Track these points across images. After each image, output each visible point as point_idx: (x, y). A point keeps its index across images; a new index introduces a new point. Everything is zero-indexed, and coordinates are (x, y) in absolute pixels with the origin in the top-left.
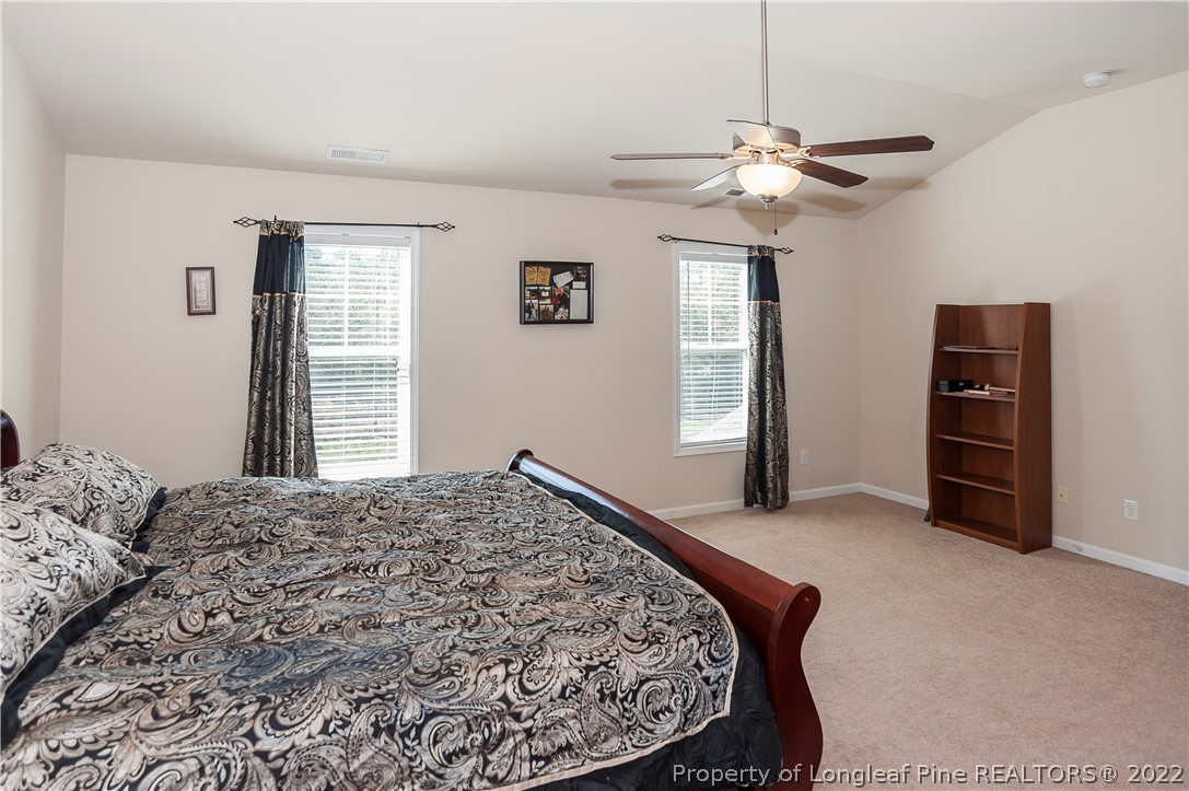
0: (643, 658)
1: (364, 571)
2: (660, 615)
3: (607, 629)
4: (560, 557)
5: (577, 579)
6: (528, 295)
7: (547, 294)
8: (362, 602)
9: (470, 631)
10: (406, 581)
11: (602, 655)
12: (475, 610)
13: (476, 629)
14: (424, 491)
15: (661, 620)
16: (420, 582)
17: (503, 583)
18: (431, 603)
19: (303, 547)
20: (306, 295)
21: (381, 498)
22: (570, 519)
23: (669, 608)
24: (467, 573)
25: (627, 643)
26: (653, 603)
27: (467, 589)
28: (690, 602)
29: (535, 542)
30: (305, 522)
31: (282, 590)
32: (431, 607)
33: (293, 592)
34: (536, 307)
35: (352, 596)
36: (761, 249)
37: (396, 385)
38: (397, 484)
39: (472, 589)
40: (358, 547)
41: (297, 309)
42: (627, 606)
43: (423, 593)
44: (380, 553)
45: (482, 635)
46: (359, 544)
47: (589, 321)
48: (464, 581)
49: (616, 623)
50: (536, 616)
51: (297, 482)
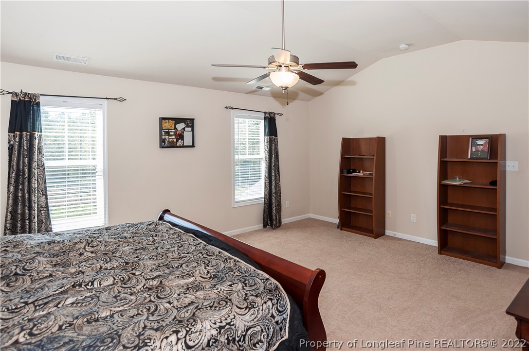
0: (247, 317)
1: (85, 286)
2: (251, 292)
3: (227, 304)
4: (194, 265)
5: (205, 277)
6: (163, 134)
7: (173, 133)
8: (86, 305)
9: (153, 315)
10: (111, 289)
11: (226, 319)
12: (154, 302)
13: (156, 313)
14: (115, 234)
15: (252, 295)
16: (120, 289)
17: (167, 283)
18: (128, 301)
19: (45, 275)
20: (42, 134)
21: (92, 241)
22: (195, 244)
23: (255, 287)
24: (146, 280)
25: (238, 310)
26: (246, 286)
27: (147, 289)
28: (264, 283)
29: (179, 258)
30: (46, 259)
31: (32, 305)
32: (128, 303)
33: (39, 306)
34: (168, 140)
35: (79, 303)
36: (270, 113)
37: (95, 180)
38: (100, 231)
39: (150, 289)
40: (80, 271)
41: (37, 141)
42: (234, 289)
43: (122, 295)
44: (94, 273)
45: (160, 317)
46: (81, 269)
47: (193, 146)
48: (145, 285)
49: (230, 300)
50: (187, 301)
51: (40, 235)
